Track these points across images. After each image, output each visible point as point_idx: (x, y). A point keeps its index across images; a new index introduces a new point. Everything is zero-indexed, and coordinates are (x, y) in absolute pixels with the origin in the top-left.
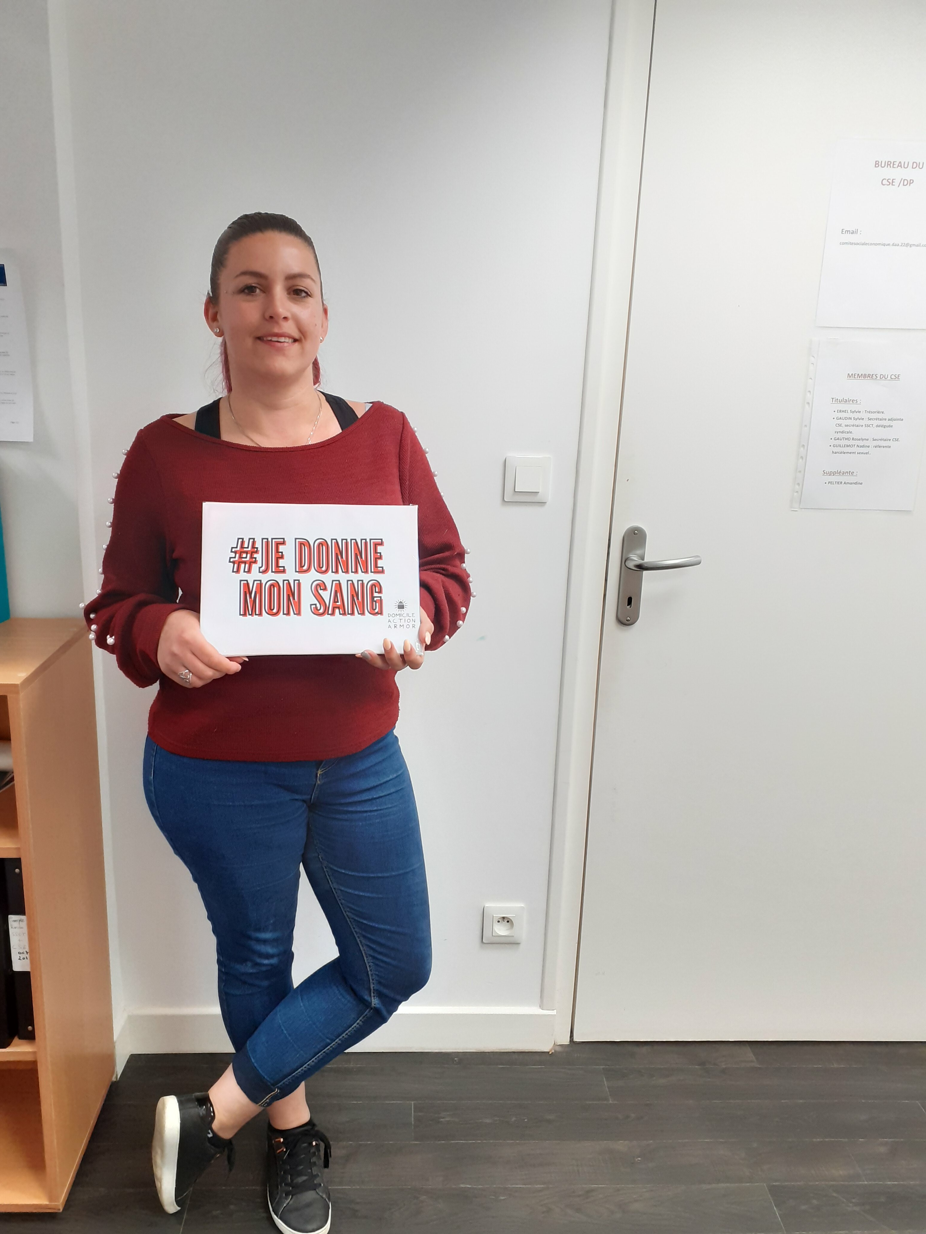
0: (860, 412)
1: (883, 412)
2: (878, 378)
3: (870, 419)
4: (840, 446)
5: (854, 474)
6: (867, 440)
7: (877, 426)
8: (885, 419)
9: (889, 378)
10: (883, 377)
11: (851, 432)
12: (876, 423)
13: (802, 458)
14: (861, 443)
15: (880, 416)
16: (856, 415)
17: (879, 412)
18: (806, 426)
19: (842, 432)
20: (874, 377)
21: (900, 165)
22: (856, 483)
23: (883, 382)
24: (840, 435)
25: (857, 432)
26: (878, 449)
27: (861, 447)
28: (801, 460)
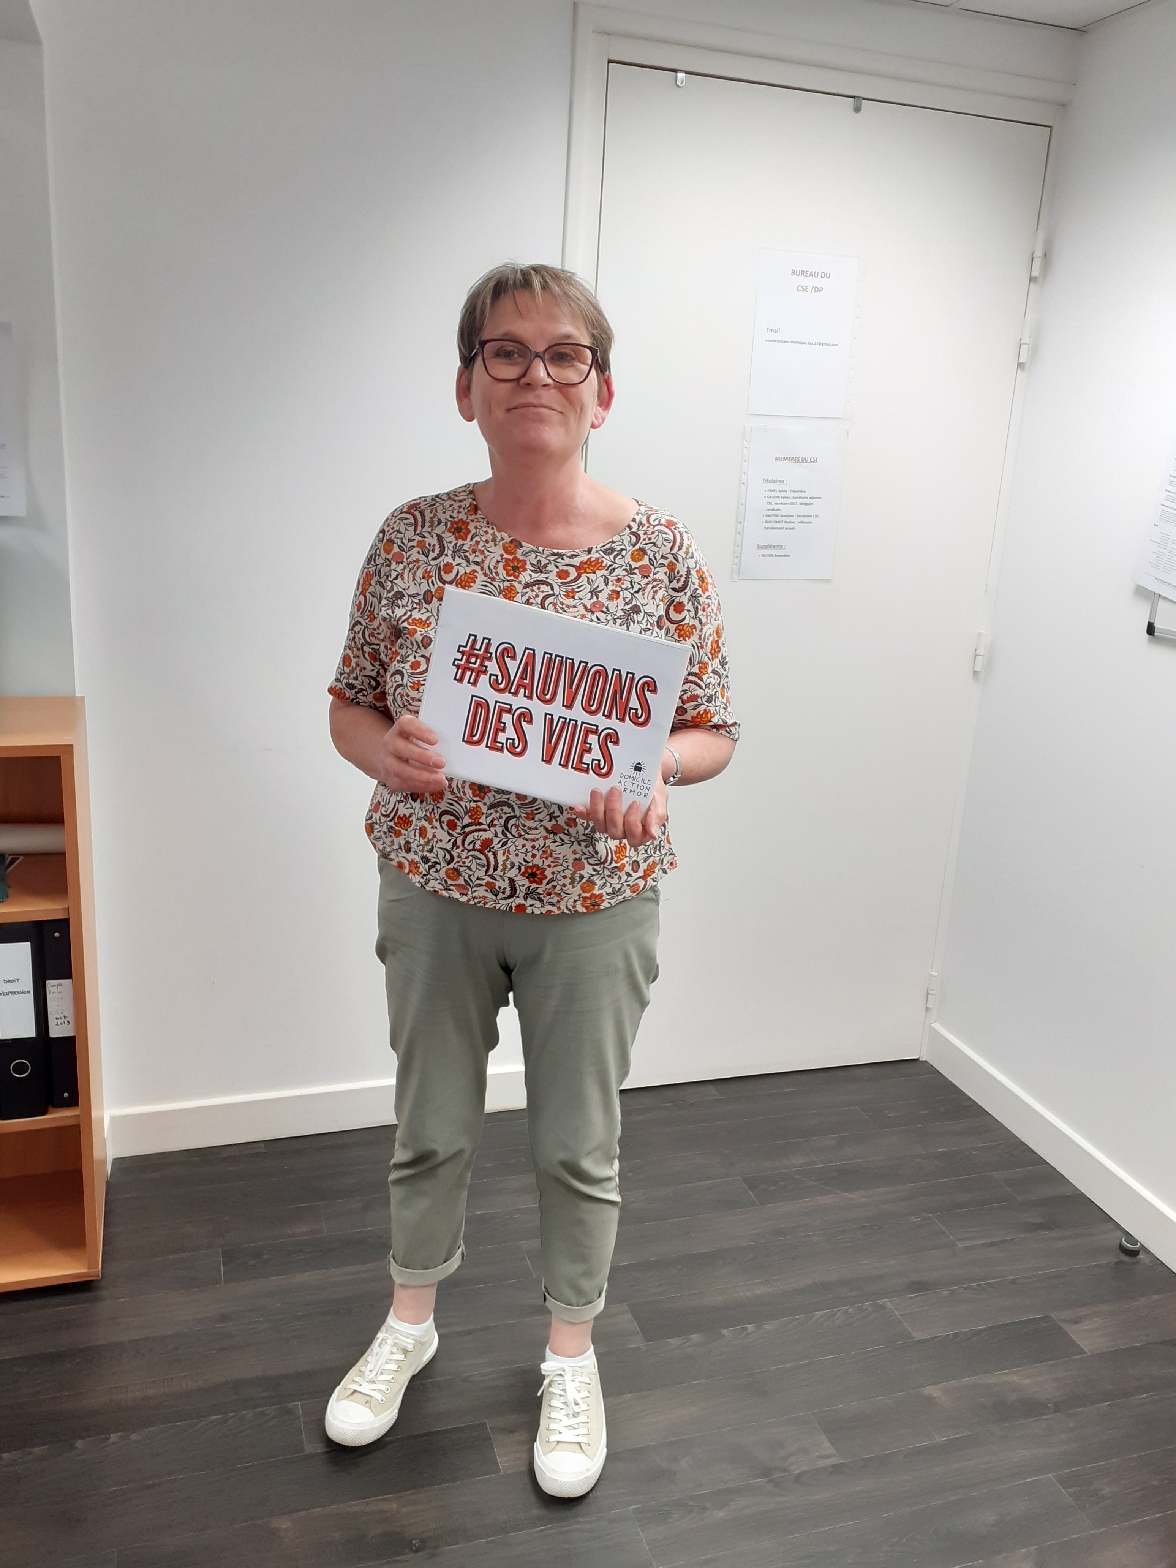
0: (786, 491)
1: (805, 492)
2: (800, 461)
3: (794, 498)
4: (770, 522)
5: (783, 547)
6: (793, 516)
7: (801, 504)
8: (807, 498)
9: (809, 461)
10: (804, 460)
11: (779, 510)
12: (799, 501)
13: (739, 533)
14: (788, 519)
15: (803, 495)
16: (784, 494)
17: (801, 492)
18: (742, 504)
19: (773, 510)
20: (797, 460)
21: (811, 275)
22: (785, 556)
23: (804, 464)
24: (771, 512)
25: (785, 510)
26: (801, 524)
27: (788, 523)
28: (738, 535)
